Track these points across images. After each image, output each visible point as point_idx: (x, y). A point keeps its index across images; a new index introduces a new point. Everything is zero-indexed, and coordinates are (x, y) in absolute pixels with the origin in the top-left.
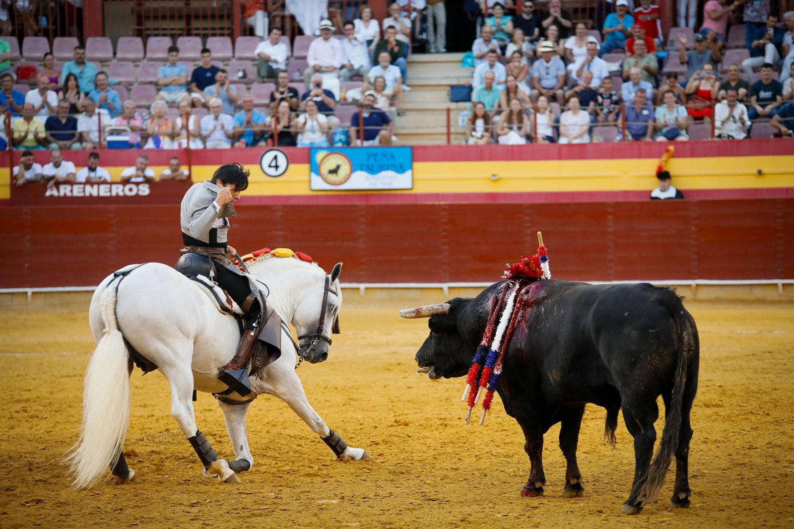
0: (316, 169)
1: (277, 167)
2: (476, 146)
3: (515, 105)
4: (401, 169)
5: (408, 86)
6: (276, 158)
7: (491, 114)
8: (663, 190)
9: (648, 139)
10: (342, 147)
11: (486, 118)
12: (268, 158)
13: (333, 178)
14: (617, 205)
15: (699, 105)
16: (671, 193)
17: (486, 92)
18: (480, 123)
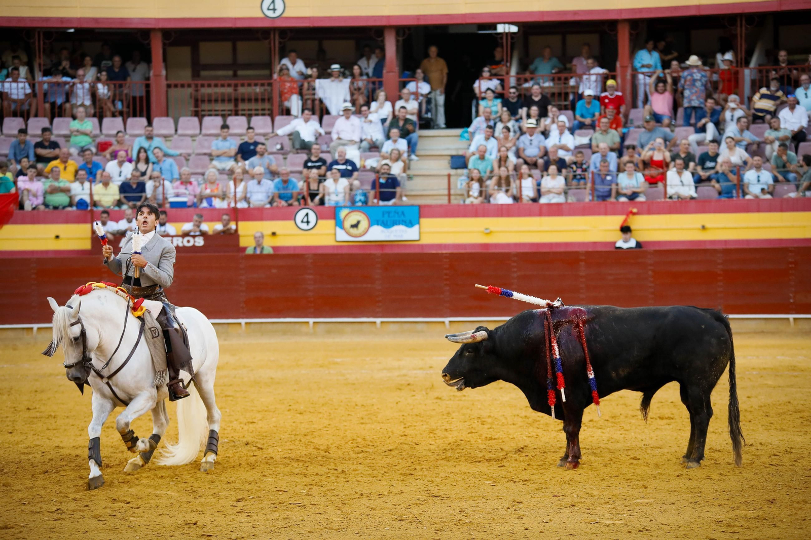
0: (340, 224)
1: (308, 222)
2: (472, 205)
3: (503, 172)
4: (410, 224)
5: (417, 156)
6: (307, 215)
7: (484, 179)
8: (626, 241)
9: (612, 200)
10: (362, 206)
11: (481, 181)
12: (301, 215)
13: (354, 231)
14: (588, 254)
15: (653, 172)
16: (632, 244)
17: (479, 162)
18: (476, 186)
